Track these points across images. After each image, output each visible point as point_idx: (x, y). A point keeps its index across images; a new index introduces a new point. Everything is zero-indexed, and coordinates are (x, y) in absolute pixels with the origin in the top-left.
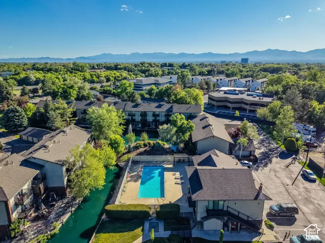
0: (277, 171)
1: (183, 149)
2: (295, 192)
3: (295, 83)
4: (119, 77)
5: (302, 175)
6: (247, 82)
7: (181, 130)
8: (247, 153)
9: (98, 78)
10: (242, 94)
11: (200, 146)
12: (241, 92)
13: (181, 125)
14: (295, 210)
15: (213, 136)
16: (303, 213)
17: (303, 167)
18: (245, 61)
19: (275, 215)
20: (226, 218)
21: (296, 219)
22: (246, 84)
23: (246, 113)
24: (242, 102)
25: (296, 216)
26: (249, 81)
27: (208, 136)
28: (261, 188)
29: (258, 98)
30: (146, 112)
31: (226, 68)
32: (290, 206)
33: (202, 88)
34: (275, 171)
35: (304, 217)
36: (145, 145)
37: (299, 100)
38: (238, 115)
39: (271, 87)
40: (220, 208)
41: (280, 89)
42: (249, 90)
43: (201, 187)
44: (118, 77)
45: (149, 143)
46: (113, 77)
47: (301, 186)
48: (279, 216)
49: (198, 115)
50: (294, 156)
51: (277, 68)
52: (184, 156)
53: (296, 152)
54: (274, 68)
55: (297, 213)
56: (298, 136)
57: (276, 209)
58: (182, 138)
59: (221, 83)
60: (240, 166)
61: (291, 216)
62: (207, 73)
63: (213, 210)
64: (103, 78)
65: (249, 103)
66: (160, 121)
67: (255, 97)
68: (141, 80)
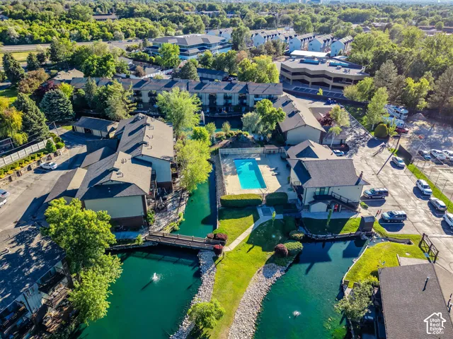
0: (368, 159)
1: (271, 139)
2: (385, 179)
3: (390, 50)
4: (142, 30)
5: (391, 162)
6: (325, 41)
7: (269, 118)
8: (338, 142)
9: (112, 32)
10: (323, 62)
11: (290, 137)
12: (321, 61)
13: (271, 114)
14: (386, 193)
15: (306, 125)
16: (392, 196)
17: (393, 154)
19: (368, 198)
20: (329, 201)
21: (385, 201)
22: (324, 45)
23: (328, 90)
24: (323, 75)
25: (386, 198)
26: (328, 40)
27: (299, 125)
28: (361, 175)
29: (343, 69)
30: (215, 93)
31: (292, 15)
32: (382, 190)
33: (269, 53)
34: (366, 160)
35: (392, 198)
36: (228, 137)
37: (394, 76)
38: (322, 94)
39: (358, 54)
40: (326, 193)
41: (370, 57)
42: (329, 56)
43: (309, 177)
44: (140, 29)
45: (232, 134)
46: (133, 30)
47: (391, 173)
48: (372, 198)
49: (279, 96)
50: (383, 143)
52: (273, 148)
53: (386, 139)
54: (358, 14)
55: (387, 195)
56: (389, 120)
57: (370, 193)
58: (270, 127)
59: (292, 43)
60: (335, 157)
61: (382, 198)
62: (267, 23)
63: (320, 196)
64: (120, 33)
65: (333, 76)
66: (233, 104)
67: (340, 68)
68: (184, 39)
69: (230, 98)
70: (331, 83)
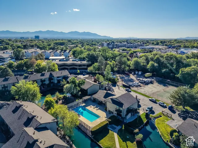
1: (80, 95)
17: (123, 88)
18: (37, 37)
30: (36, 80)
31: (34, 43)
36: (59, 100)
38: (79, 72)
43: (122, 104)
51: (62, 42)
54: (60, 43)
59: (45, 54)
62: (23, 47)
66: (46, 84)
69: (44, 81)
70: (78, 67)
